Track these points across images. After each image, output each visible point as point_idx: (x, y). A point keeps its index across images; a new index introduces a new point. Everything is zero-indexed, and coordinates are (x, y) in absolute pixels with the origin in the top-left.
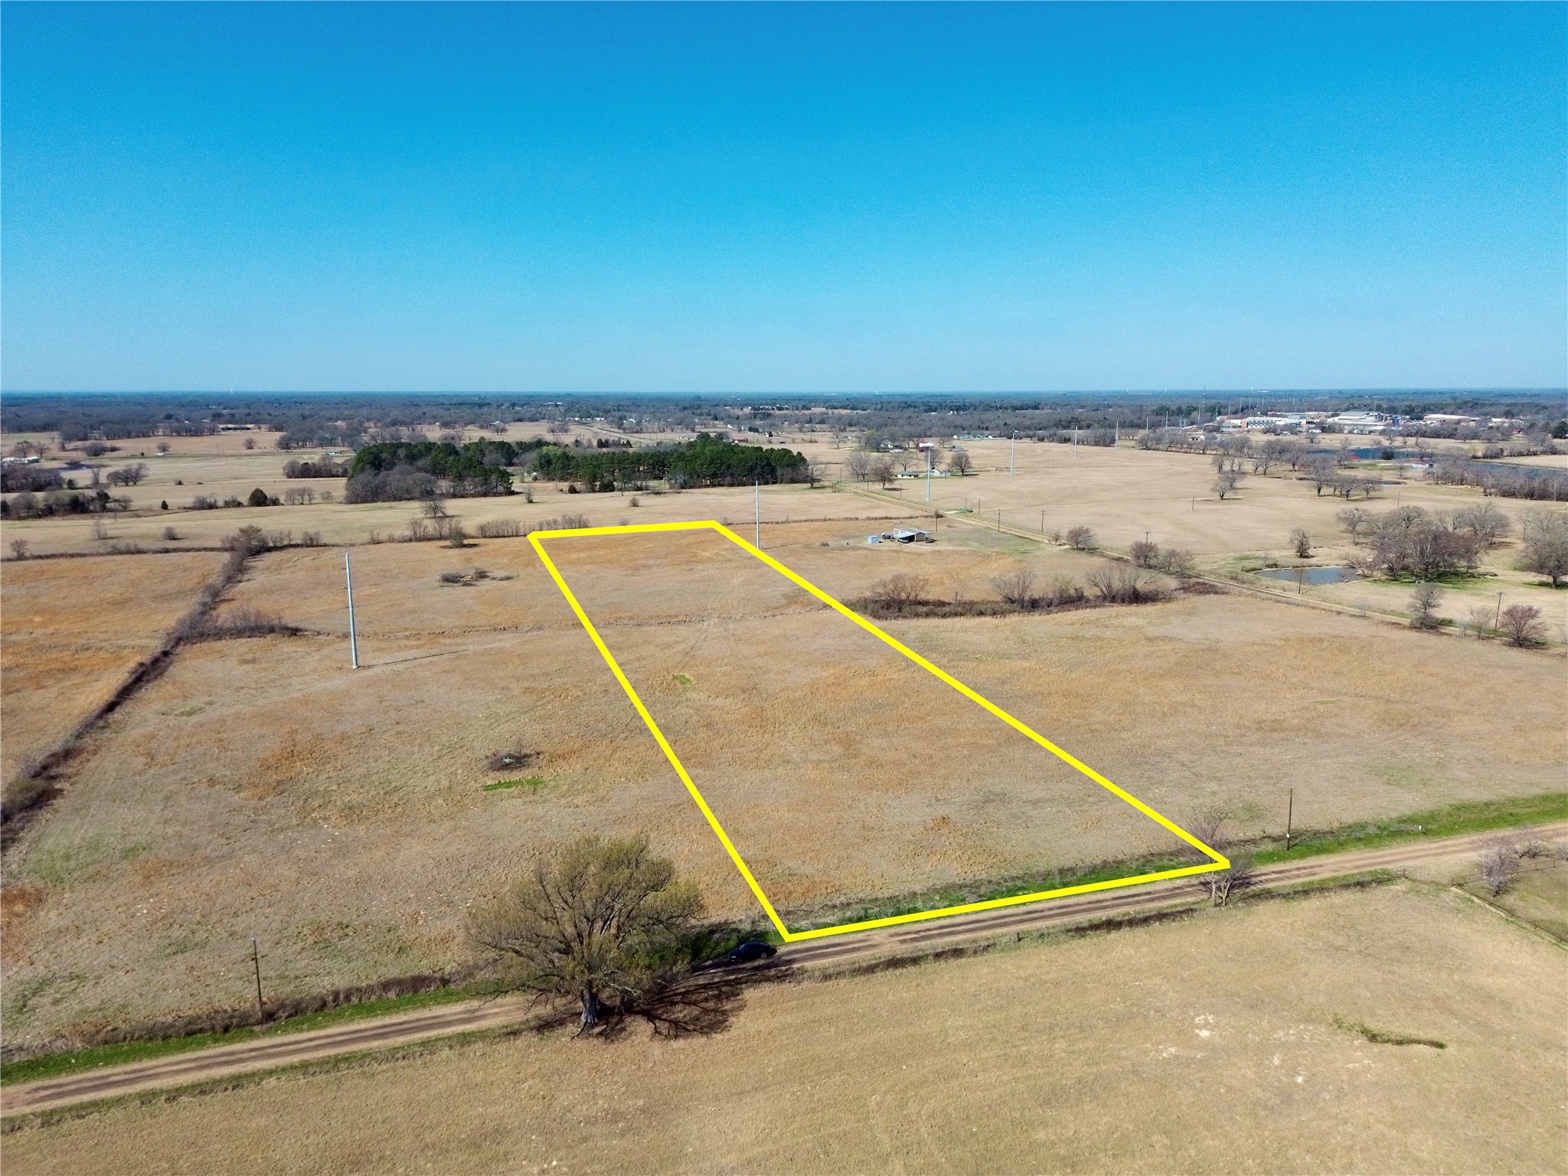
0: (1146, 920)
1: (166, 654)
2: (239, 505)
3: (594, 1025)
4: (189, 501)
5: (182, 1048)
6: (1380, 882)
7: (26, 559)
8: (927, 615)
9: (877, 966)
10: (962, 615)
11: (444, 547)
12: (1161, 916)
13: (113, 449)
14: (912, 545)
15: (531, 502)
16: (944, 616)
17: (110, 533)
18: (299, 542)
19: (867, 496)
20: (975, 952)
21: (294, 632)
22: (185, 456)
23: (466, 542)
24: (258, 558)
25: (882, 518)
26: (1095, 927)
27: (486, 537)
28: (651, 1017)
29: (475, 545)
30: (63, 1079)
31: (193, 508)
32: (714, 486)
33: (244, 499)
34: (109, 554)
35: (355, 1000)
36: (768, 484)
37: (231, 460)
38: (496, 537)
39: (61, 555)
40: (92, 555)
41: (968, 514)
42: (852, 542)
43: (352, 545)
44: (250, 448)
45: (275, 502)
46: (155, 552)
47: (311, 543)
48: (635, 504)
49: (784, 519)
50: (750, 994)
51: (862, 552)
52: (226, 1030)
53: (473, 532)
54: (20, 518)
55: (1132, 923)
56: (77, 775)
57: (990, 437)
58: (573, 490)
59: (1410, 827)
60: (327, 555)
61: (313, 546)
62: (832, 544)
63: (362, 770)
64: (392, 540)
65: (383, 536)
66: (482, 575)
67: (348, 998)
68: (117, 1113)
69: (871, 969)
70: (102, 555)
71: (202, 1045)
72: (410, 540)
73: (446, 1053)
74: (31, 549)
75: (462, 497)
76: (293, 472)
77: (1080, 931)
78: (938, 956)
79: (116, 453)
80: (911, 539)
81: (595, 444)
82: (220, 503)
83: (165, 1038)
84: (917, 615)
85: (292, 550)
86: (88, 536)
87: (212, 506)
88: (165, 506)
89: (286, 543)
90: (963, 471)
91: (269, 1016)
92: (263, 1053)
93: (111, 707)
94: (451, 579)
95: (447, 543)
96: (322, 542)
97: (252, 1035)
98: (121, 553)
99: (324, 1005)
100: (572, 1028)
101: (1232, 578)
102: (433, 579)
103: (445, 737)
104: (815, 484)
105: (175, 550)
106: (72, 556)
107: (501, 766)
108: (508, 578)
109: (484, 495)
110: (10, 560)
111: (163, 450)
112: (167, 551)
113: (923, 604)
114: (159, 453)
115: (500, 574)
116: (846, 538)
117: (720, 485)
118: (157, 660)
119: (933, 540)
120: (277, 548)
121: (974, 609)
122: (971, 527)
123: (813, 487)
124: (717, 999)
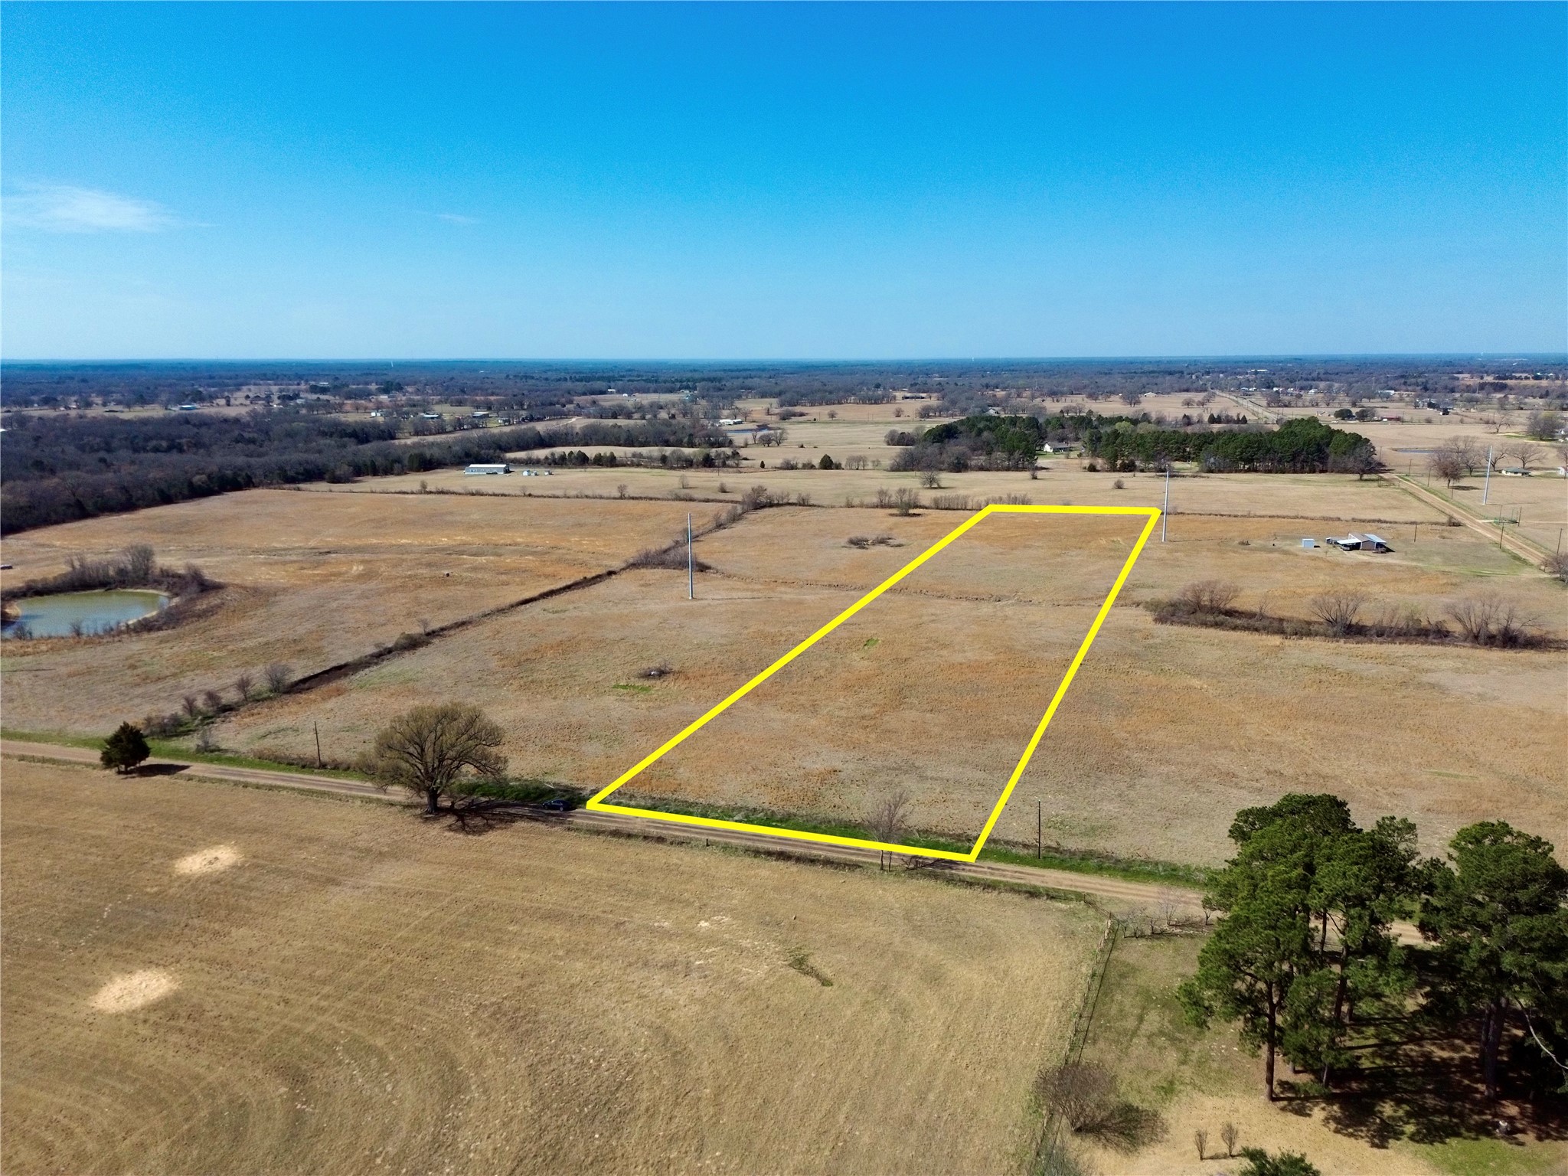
1: (610, 573)
2: (812, 467)
3: (428, 812)
4: (779, 462)
5: (284, 770)
6: (1053, 898)
7: (625, 498)
9: (603, 832)
10: (1256, 630)
11: (890, 515)
13: (802, 415)
15: (1035, 478)
17: (692, 483)
18: (795, 501)
19: (1411, 493)
20: (672, 843)
21: (703, 569)
22: (844, 422)
23: (911, 511)
24: (758, 511)
25: (1372, 521)
27: (937, 508)
28: (460, 818)
29: (919, 515)
30: (235, 768)
31: (779, 468)
32: (1249, 471)
33: (816, 462)
34: (674, 500)
36: (1314, 472)
37: (870, 427)
38: (944, 509)
39: (645, 498)
40: (663, 499)
41: (1505, 526)
42: (1281, 544)
43: (831, 507)
44: (898, 416)
45: (838, 467)
46: (700, 501)
47: (803, 503)
48: (1120, 486)
50: (521, 824)
51: (1273, 555)
52: (304, 767)
53: (928, 504)
54: (672, 468)
56: (450, 636)
58: (1092, 469)
61: (804, 505)
62: (1257, 543)
64: (861, 506)
65: (856, 501)
66: (882, 541)
68: (224, 786)
69: (598, 833)
70: (668, 500)
71: (290, 771)
72: (877, 506)
73: (358, 803)
74: (628, 491)
75: (988, 470)
76: (892, 440)
79: (801, 418)
80: (1355, 547)
81: (1206, 419)
82: (800, 466)
83: (280, 763)
85: (787, 507)
86: (677, 486)
87: (793, 467)
88: (763, 465)
89: (785, 501)
91: (323, 766)
92: (302, 781)
93: (526, 602)
94: (857, 542)
95: (895, 511)
96: (812, 502)
97: (312, 773)
98: (681, 500)
99: (348, 768)
100: (418, 811)
102: (844, 541)
103: (650, 652)
104: (1365, 477)
105: (713, 501)
106: (651, 499)
107: (647, 676)
108: (899, 546)
109: (1008, 469)
110: (615, 498)
111: (832, 416)
112: (707, 501)
113: (1230, 613)
114: (827, 418)
115: (896, 542)
116: (1285, 538)
117: (1255, 471)
118: (599, 576)
119: (1388, 550)
120: (778, 505)
121: (1278, 626)
122: (1474, 540)
123: (1361, 480)
124: (501, 821)
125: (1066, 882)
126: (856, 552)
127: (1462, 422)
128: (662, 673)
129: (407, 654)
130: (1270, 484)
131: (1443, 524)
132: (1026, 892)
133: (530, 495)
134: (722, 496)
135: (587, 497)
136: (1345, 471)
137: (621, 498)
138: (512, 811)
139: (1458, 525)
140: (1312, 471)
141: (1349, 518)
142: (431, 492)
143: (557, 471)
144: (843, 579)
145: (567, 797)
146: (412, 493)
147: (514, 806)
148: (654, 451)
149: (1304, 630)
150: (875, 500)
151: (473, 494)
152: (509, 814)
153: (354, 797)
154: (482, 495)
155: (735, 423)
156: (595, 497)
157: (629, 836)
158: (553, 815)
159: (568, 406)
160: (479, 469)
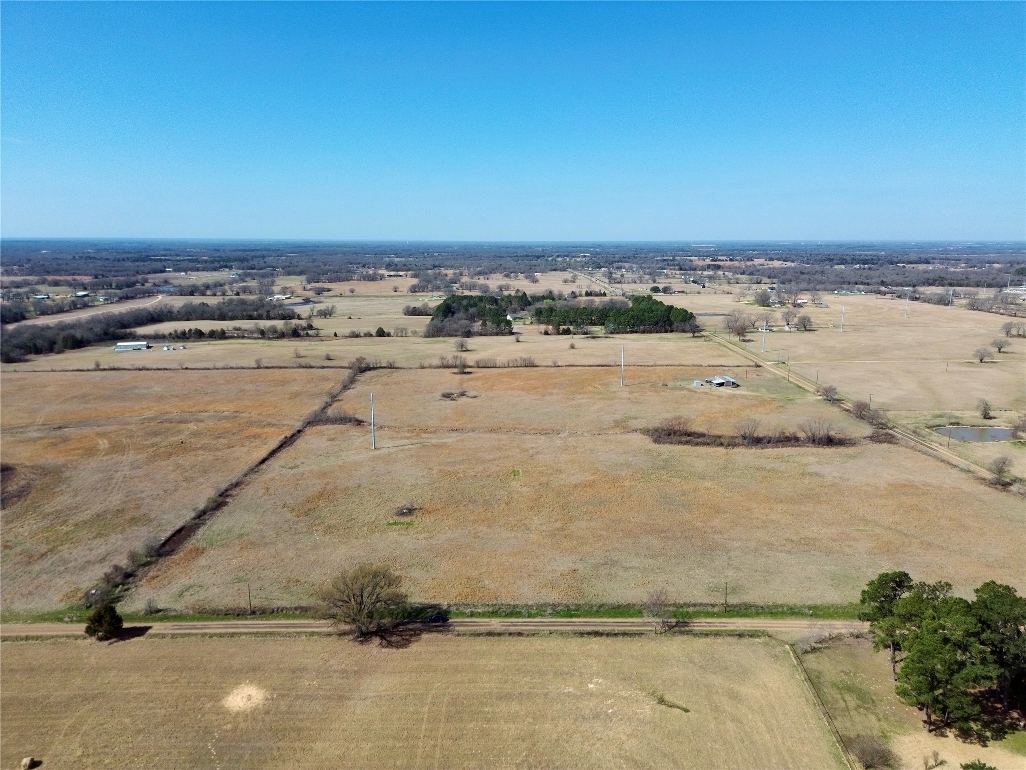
0: (616, 635)
1: (299, 431)
2: (371, 335)
3: (359, 637)
4: (347, 331)
5: (222, 620)
6: (751, 636)
7: (261, 368)
8: (687, 443)
9: (482, 634)
10: (708, 444)
11: (454, 373)
12: (625, 634)
13: (329, 290)
14: (722, 388)
15: (518, 341)
16: (697, 444)
17: (303, 353)
18: (385, 365)
19: (724, 346)
20: (528, 635)
21: (359, 423)
22: (362, 296)
23: (465, 370)
24: (363, 374)
25: (719, 366)
26: (589, 634)
27: (479, 367)
28: (382, 638)
29: (470, 373)
30: (184, 623)
31: (349, 337)
32: (632, 332)
33: (374, 331)
34: (298, 367)
35: (284, 612)
37: (383, 300)
38: (484, 367)
39: (276, 367)
40: (290, 368)
41: (781, 365)
42: (683, 384)
43: (411, 368)
44: (395, 291)
45: (389, 335)
46: (318, 368)
47: (390, 366)
48: (572, 347)
49: (652, 364)
50: (425, 636)
51: (685, 392)
52: (238, 615)
53: (471, 364)
54: (269, 339)
55: (608, 635)
56: (236, 495)
57: (863, 293)
58: (546, 333)
59: (807, 611)
60: (396, 375)
61: (391, 368)
62: (671, 384)
63: (344, 508)
64: (431, 367)
66: (463, 394)
67: (282, 611)
68: (193, 638)
69: (479, 635)
70: (294, 368)
71: (229, 619)
72: (440, 367)
73: (304, 637)
74: (265, 363)
76: (408, 312)
77: (582, 634)
78: (510, 634)
79: (330, 293)
80: (722, 384)
81: (584, 293)
82: (362, 335)
83: (218, 615)
84: (680, 443)
85: (381, 370)
86: (291, 354)
87: (358, 336)
88: (336, 335)
89: (379, 366)
90: (805, 327)
91: (253, 613)
92: (246, 626)
93: (263, 461)
94: (447, 396)
95: (456, 370)
96: (397, 365)
97: (246, 619)
98: (303, 367)
100: (351, 637)
101: (914, 432)
102: (438, 395)
103: (387, 495)
104: (696, 334)
105: (327, 367)
106: (281, 368)
107: (401, 514)
108: (475, 397)
109: (497, 334)
110: (254, 368)
111: (352, 291)
112: (323, 367)
113: (689, 434)
114: (349, 294)
115: (472, 393)
116: (683, 380)
117: (636, 332)
118: (293, 435)
119: (738, 386)
120: (374, 368)
121: (717, 441)
122: (772, 376)
123: (694, 337)
124: (411, 635)
125: (748, 625)
126: (449, 402)
127: (715, 293)
128: (411, 511)
129: (218, 513)
130: (650, 342)
131: (752, 366)
132: (737, 635)
133: (187, 368)
134: (329, 363)
135: (232, 368)
136: (684, 331)
137: (258, 368)
138: (411, 627)
139: (759, 366)
140: (666, 332)
141: (706, 365)
142: (104, 370)
143: (189, 345)
144: (456, 424)
145: (436, 612)
146: (88, 370)
147: (408, 623)
148: (246, 324)
149: (731, 443)
150: (436, 362)
151: (140, 370)
152: (411, 630)
153: (299, 633)
154: (148, 369)
155: (286, 298)
156: (238, 368)
157: (499, 634)
158: (440, 626)
159: (146, 284)
160: (126, 347)
